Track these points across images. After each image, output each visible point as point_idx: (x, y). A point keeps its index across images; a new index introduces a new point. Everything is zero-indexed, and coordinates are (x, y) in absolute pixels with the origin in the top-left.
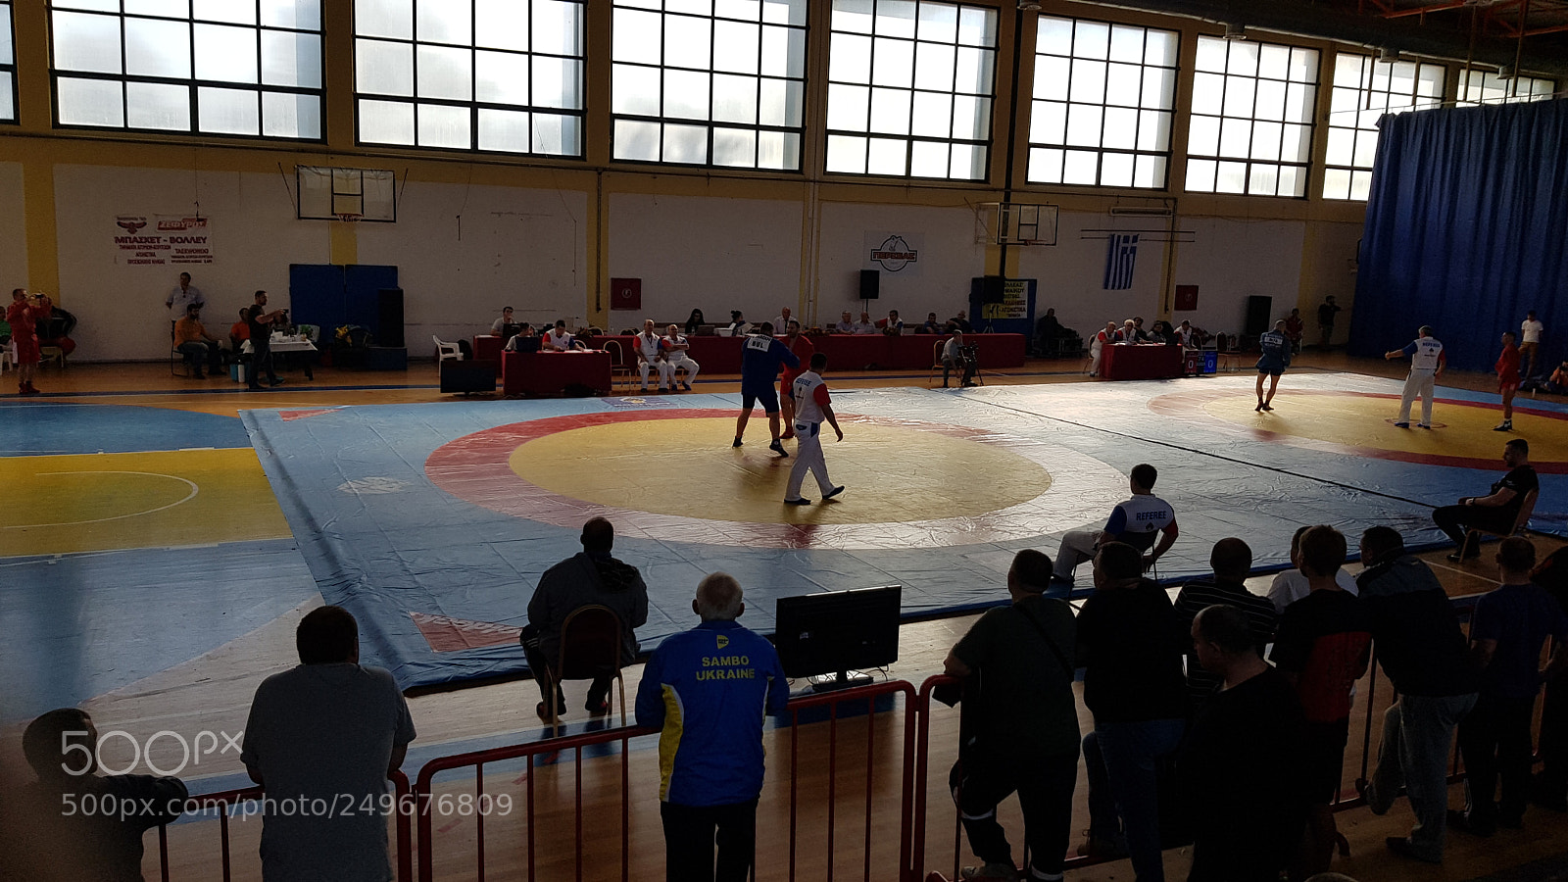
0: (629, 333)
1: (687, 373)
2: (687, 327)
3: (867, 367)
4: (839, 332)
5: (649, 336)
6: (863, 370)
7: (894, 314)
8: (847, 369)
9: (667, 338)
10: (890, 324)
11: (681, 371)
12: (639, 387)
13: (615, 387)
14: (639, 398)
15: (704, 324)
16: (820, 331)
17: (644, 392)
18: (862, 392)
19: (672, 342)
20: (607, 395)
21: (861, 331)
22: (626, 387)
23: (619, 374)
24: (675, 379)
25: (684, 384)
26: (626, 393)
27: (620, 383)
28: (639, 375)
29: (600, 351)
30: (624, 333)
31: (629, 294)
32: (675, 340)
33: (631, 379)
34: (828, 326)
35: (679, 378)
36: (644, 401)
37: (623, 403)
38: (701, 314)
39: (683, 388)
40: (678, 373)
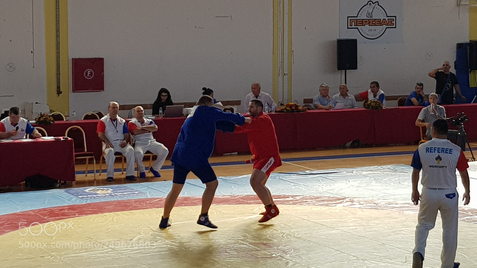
0: (93, 117)
1: (155, 158)
2: (155, 108)
3: (348, 144)
4: (316, 107)
5: (113, 120)
6: (345, 148)
7: (375, 86)
8: (327, 148)
9: (133, 120)
10: (371, 97)
11: (150, 157)
12: (104, 176)
13: (79, 177)
14: (105, 187)
15: (172, 104)
16: (297, 106)
17: (110, 181)
18: (344, 172)
19: (139, 125)
20: (70, 186)
21: (340, 105)
22: (90, 177)
23: (82, 162)
24: (143, 165)
25: (152, 170)
26: (91, 183)
27: (83, 172)
28: (104, 161)
29: (62, 138)
30: (87, 117)
31: (91, 74)
32: (142, 122)
33: (95, 167)
34: (306, 101)
35: (147, 164)
36: (110, 191)
37: (87, 194)
38: (168, 93)
39: (151, 175)
40: (146, 159)
